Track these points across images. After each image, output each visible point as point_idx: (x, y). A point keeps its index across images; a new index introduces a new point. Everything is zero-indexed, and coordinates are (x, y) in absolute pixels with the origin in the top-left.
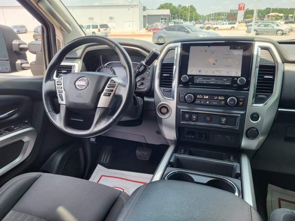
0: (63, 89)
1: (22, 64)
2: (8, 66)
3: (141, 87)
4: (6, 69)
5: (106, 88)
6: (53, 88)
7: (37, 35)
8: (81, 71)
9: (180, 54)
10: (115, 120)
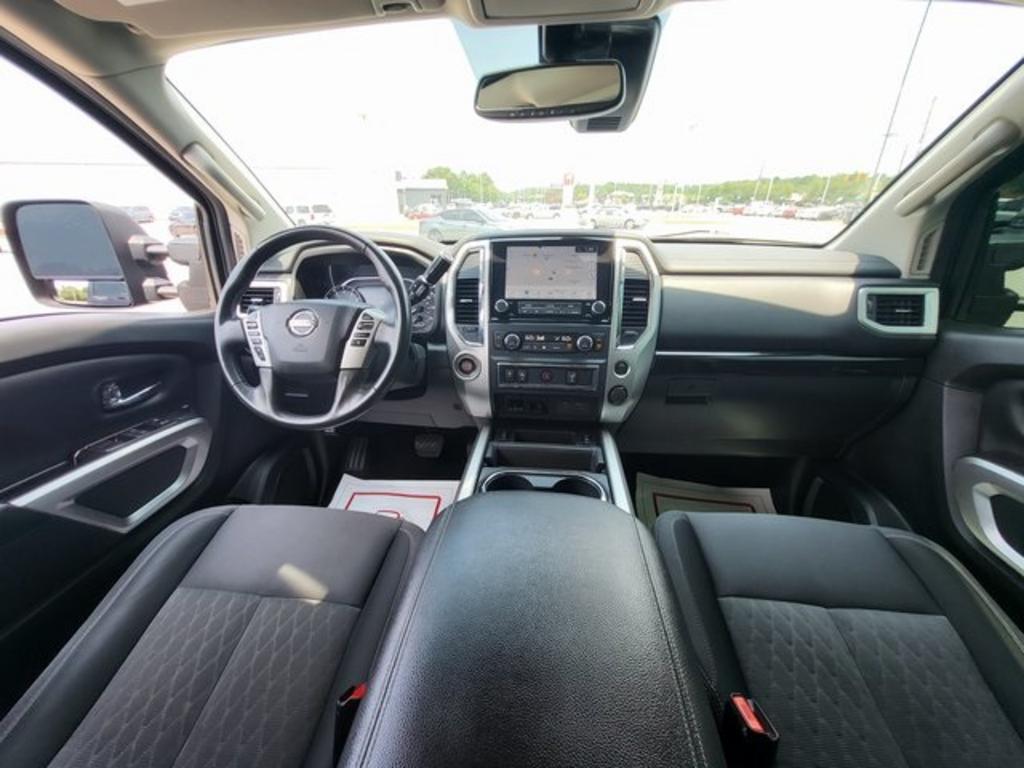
0: (261, 337)
1: (157, 287)
2: (124, 291)
3: (418, 325)
4: (121, 298)
5: (355, 330)
6: (239, 335)
7: (178, 226)
8: (295, 298)
9: (490, 261)
10: (378, 392)
